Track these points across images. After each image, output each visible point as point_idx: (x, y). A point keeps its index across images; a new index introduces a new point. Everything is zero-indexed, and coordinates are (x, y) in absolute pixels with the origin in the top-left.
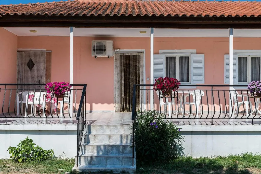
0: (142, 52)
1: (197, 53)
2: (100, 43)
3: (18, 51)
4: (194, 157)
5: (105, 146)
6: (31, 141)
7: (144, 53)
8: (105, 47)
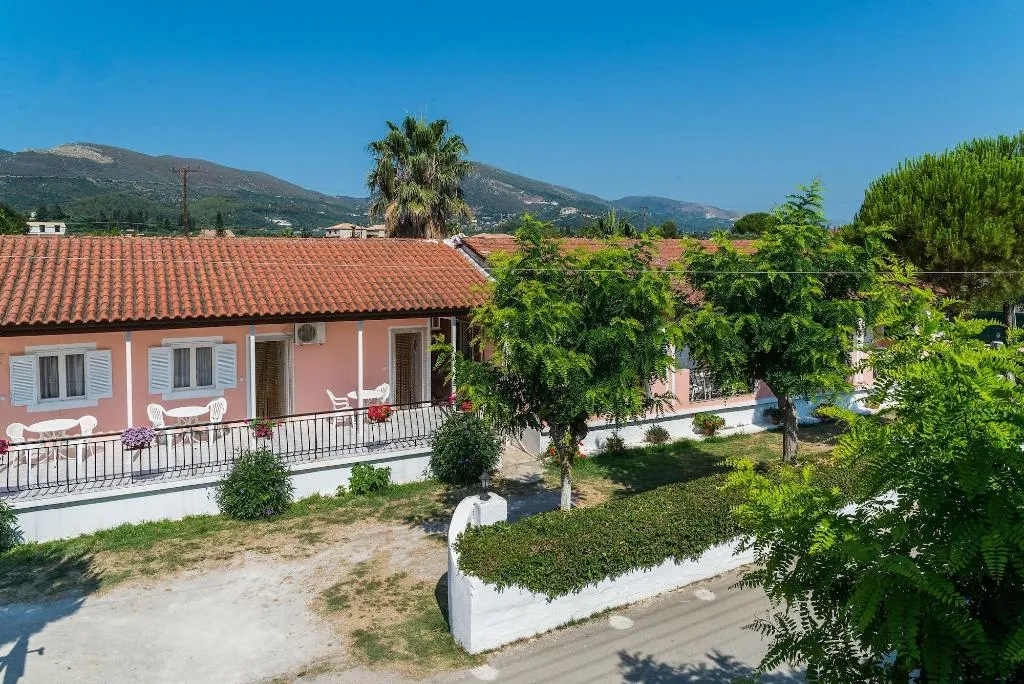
1: (98, 350)
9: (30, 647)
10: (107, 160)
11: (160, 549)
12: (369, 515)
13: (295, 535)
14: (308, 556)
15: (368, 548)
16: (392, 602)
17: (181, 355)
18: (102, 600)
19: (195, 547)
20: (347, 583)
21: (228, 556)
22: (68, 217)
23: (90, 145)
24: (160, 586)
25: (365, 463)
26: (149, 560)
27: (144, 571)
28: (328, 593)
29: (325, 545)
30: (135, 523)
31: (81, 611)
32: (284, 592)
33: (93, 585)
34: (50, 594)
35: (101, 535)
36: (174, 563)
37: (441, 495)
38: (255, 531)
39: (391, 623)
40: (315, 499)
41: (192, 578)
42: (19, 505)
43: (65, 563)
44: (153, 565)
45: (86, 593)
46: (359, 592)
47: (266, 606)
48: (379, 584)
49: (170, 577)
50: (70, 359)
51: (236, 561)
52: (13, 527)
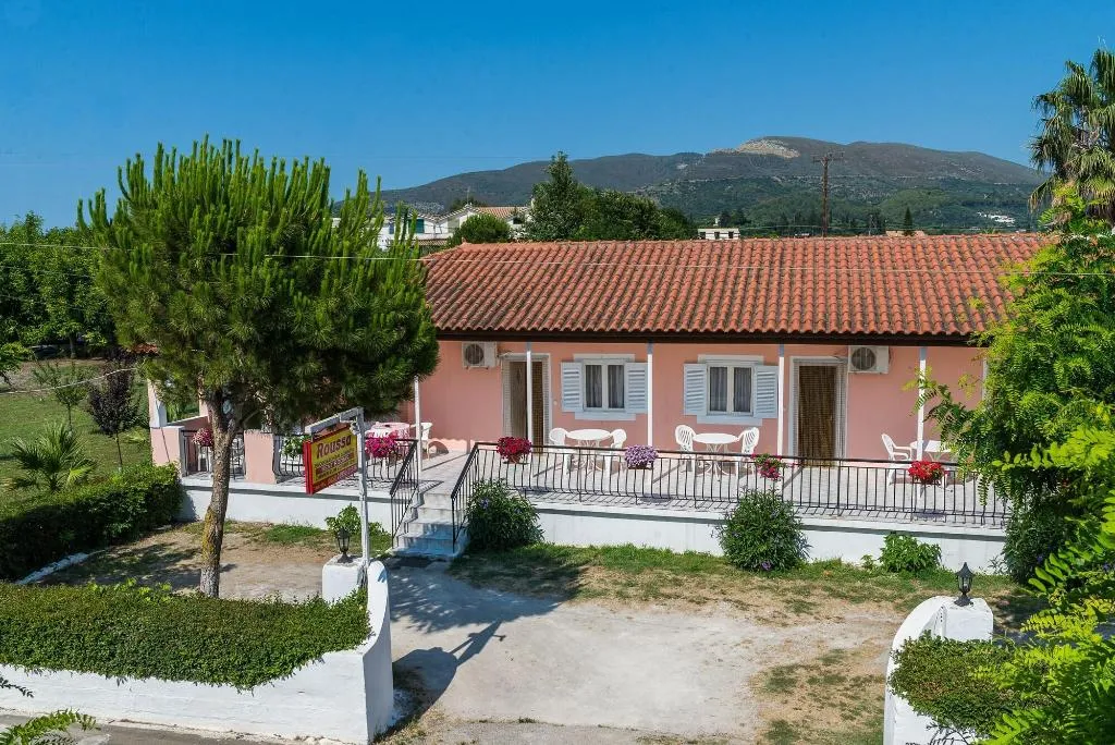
0: (546, 358)
1: (636, 361)
2: (473, 346)
4: (557, 544)
5: (433, 526)
6: (355, 509)
7: (549, 360)
8: (482, 352)
9: (497, 633)
10: (794, 154)
11: (646, 577)
12: (887, 599)
13: (784, 598)
14: (784, 625)
15: (861, 635)
16: (843, 704)
17: (717, 374)
18: (573, 609)
19: (677, 583)
20: (806, 667)
21: (702, 601)
22: (750, 222)
23: (776, 138)
24: (625, 612)
25: (903, 533)
26: (630, 584)
27: (619, 594)
28: (778, 672)
29: (812, 619)
30: (639, 546)
31: (551, 614)
32: (735, 655)
33: (571, 595)
34: (536, 592)
35: (607, 550)
36: (651, 593)
37: (1002, 598)
38: (746, 582)
39: (826, 727)
40: (834, 565)
41: (656, 613)
42: (541, 505)
43: (563, 568)
44: (631, 591)
45: (562, 600)
46: (812, 681)
47: (707, 663)
48: (842, 680)
49: (637, 606)
50: (612, 368)
51: (707, 608)
52: (535, 525)
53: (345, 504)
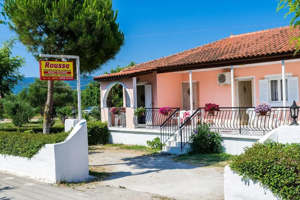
1: (293, 76)
3: (182, 83)
7: (254, 79)
52: (223, 145)
53: (156, 136)
